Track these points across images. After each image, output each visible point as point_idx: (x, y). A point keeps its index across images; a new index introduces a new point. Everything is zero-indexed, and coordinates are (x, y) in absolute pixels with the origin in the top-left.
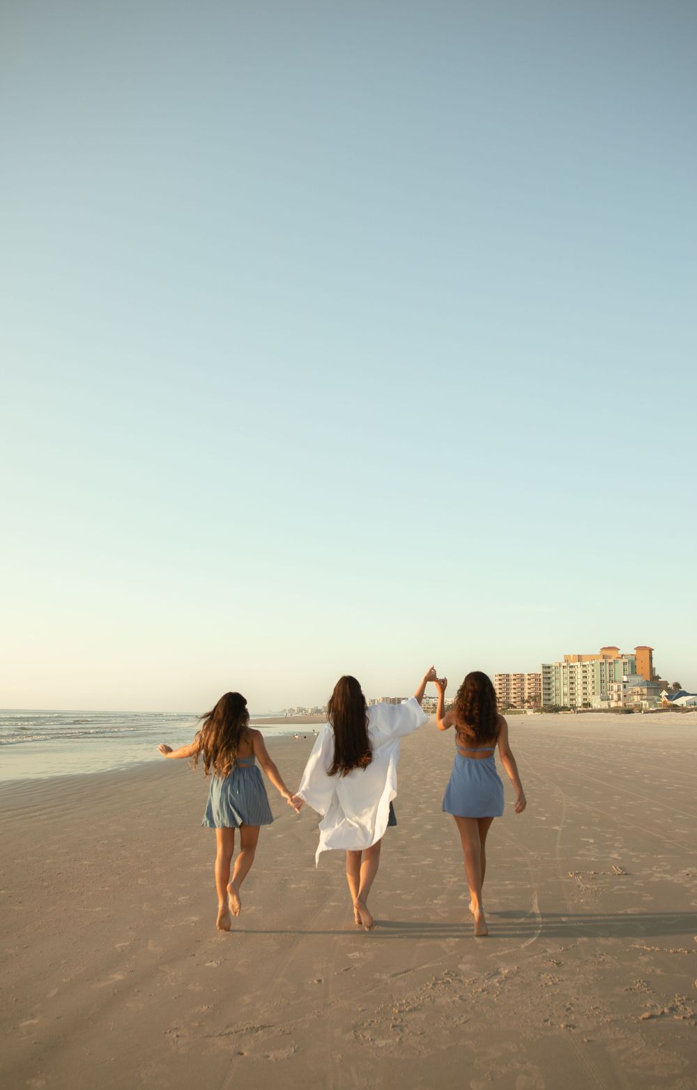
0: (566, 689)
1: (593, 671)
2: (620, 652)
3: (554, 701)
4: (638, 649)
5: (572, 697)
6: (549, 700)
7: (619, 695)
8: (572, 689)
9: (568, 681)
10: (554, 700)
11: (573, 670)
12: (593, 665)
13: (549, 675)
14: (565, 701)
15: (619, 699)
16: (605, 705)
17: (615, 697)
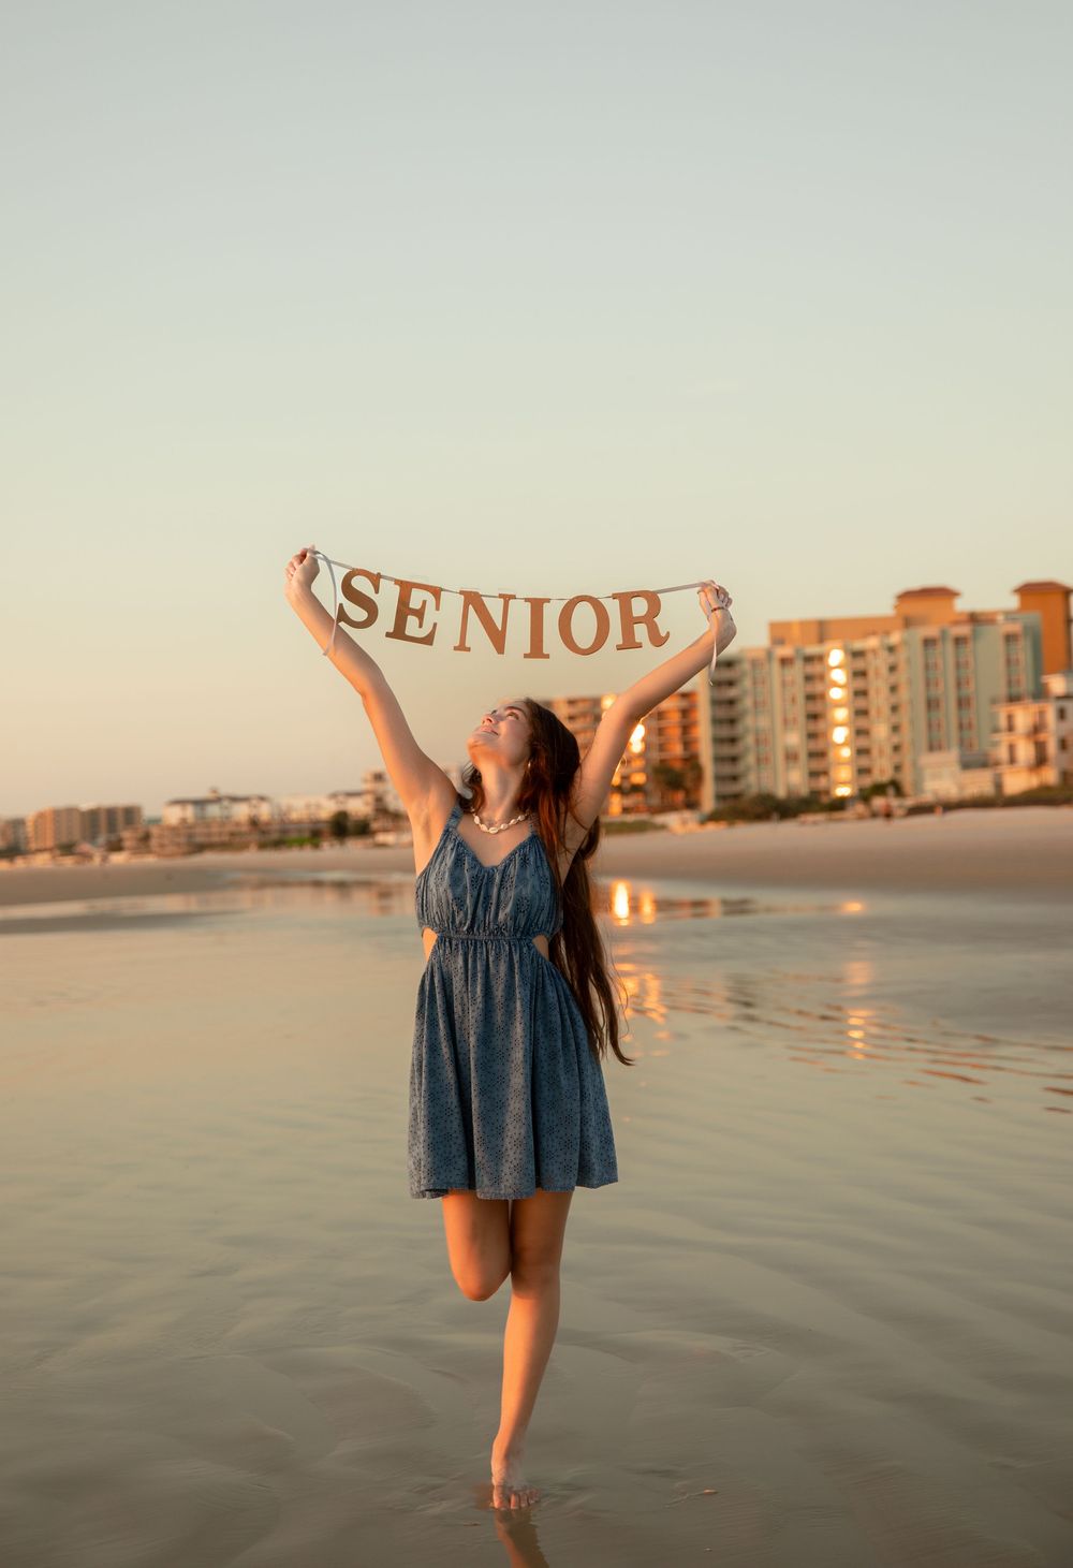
0: (794, 739)
1: (893, 669)
2: (962, 605)
3: (755, 781)
4: (1029, 591)
5: (816, 765)
6: (734, 778)
7: (1040, 748)
8: (812, 736)
9: (799, 710)
10: (752, 779)
11: (815, 669)
12: (891, 649)
13: (732, 693)
14: (791, 780)
15: (1041, 760)
16: (979, 783)
17: (1025, 752)
